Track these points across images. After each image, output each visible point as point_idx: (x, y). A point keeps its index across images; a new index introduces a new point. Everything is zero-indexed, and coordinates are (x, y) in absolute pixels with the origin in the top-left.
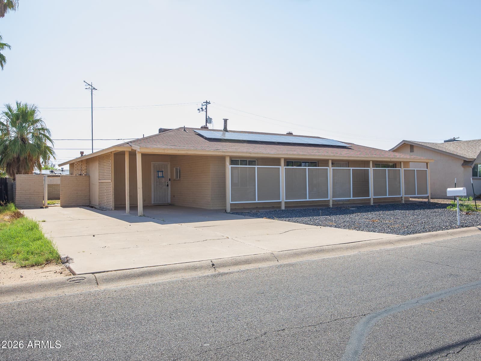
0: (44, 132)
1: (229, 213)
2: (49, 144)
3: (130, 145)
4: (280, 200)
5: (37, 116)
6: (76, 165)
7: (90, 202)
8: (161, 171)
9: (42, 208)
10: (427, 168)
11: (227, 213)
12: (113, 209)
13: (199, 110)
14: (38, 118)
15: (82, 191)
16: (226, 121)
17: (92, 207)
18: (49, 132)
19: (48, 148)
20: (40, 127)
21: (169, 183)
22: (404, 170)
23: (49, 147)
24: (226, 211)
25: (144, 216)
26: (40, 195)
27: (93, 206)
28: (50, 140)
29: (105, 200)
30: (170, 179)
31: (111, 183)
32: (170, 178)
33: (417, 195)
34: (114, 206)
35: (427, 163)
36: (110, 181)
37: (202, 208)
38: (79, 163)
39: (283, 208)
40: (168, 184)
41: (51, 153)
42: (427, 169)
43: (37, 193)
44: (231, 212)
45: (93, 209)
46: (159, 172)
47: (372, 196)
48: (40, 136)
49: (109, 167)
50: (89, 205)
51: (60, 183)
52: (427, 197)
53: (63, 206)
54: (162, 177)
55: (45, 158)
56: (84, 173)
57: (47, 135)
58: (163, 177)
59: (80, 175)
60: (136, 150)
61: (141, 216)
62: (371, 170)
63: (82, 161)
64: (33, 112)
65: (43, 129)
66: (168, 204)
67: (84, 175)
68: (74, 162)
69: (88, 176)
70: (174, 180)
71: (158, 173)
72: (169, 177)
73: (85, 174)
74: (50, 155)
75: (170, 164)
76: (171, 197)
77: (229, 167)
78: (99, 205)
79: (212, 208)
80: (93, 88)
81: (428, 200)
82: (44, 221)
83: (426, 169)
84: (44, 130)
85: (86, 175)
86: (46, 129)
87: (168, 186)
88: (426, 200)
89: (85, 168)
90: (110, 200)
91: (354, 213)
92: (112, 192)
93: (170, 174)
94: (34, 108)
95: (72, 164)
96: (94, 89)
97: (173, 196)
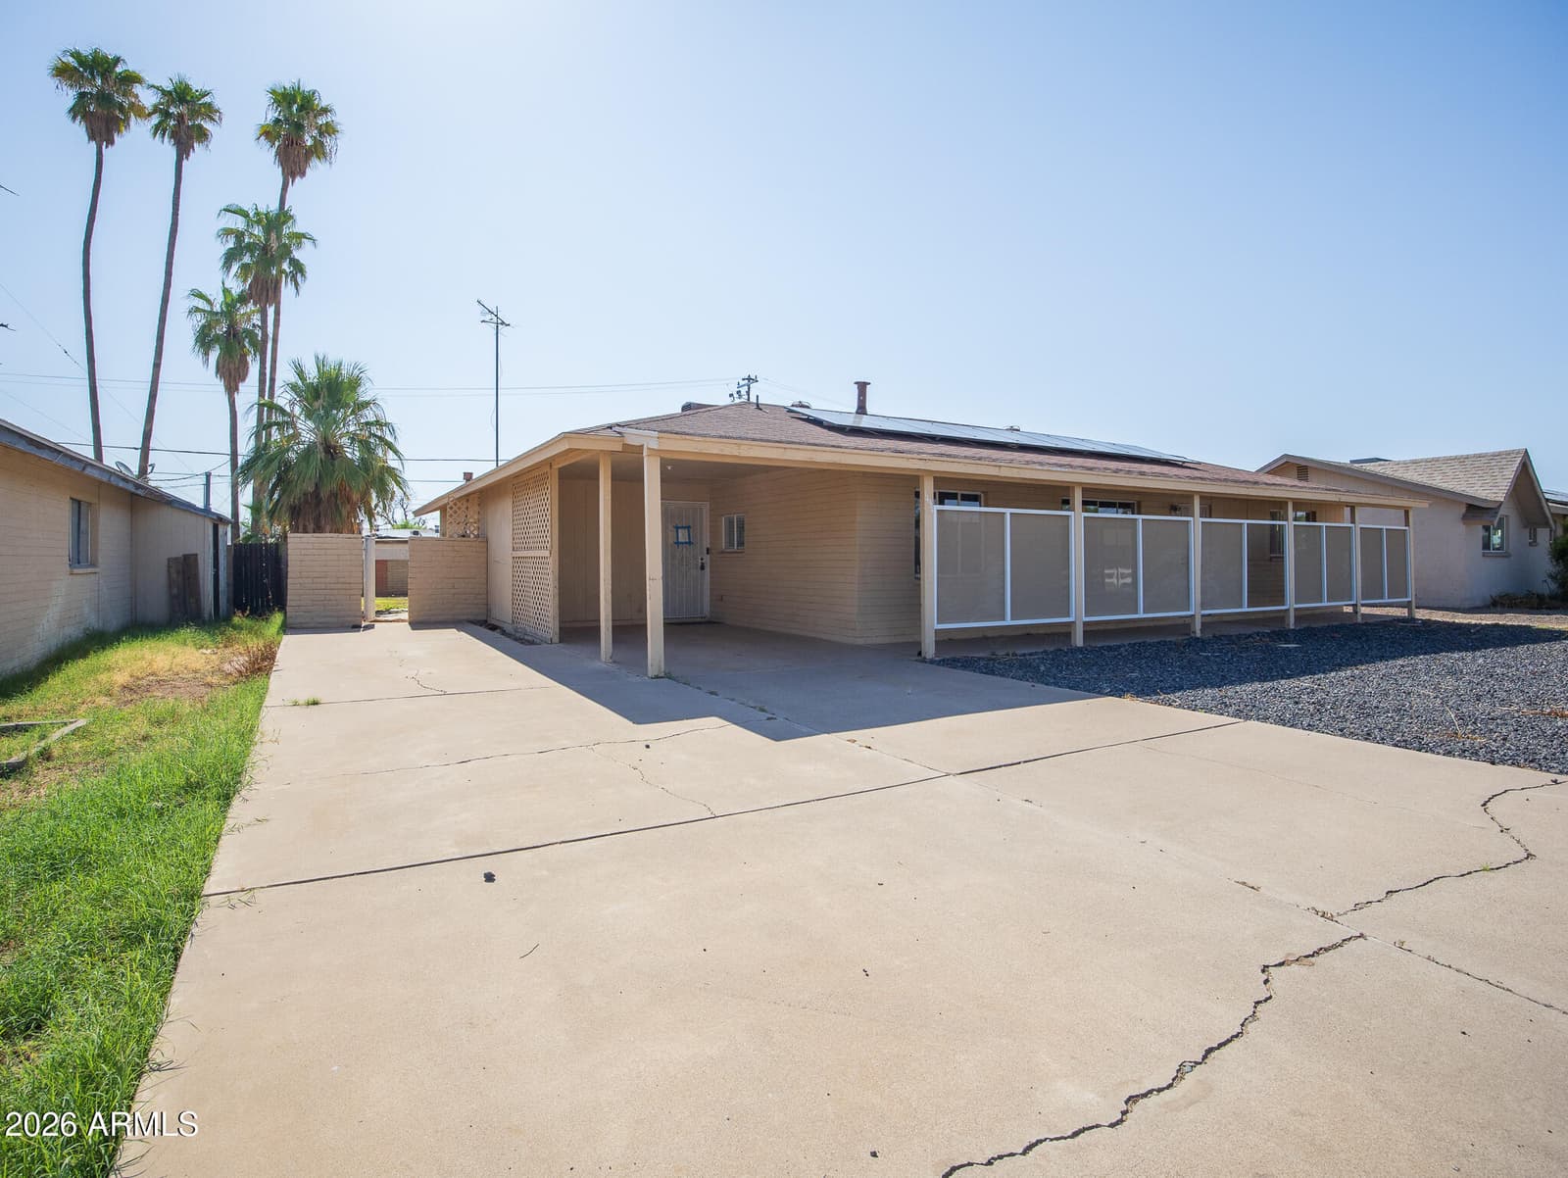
0: (382, 430)
1: (932, 662)
2: (393, 462)
3: (619, 433)
4: (1068, 615)
5: (365, 394)
6: (451, 508)
7: (488, 610)
8: (685, 528)
9: (356, 627)
10: (1407, 524)
11: (924, 661)
12: (556, 639)
13: (731, 395)
14: (367, 399)
15: (467, 580)
16: (862, 387)
17: (493, 628)
18: (393, 432)
19: (391, 471)
20: (372, 419)
21: (707, 559)
22: (1361, 528)
23: (394, 469)
24: (920, 654)
25: (668, 676)
26: (352, 592)
27: (496, 623)
28: (396, 452)
29: (530, 609)
30: (708, 550)
31: (550, 561)
32: (709, 546)
33: (1389, 598)
34: (557, 630)
35: (1407, 513)
36: (546, 553)
37: (821, 640)
38: (459, 504)
39: (1079, 640)
40: (703, 564)
41: (398, 484)
42: (1407, 528)
43: (344, 586)
44: (937, 659)
45: (496, 634)
46: (680, 531)
47: (1291, 603)
48: (372, 440)
49: (542, 513)
50: (485, 623)
51: (408, 558)
52: (1408, 605)
53: (417, 624)
54: (686, 543)
55: (384, 493)
56: (473, 531)
57: (389, 438)
58: (690, 543)
59: (464, 536)
60: (642, 446)
61: (657, 677)
62: (1289, 526)
63: (467, 497)
64: (355, 383)
65: (378, 423)
66: (703, 620)
67: (472, 536)
68: (445, 501)
69: (484, 539)
70: (723, 552)
71: (677, 532)
72: (707, 544)
73: (476, 533)
74: (396, 488)
75: (708, 506)
76: (711, 601)
77: (930, 510)
78: (513, 621)
79: (860, 642)
80: (499, 321)
81: (1410, 612)
82: (315, 703)
83: (1404, 528)
84: (381, 425)
85: (477, 536)
86: (386, 424)
87: (702, 568)
88: (1403, 612)
89: (476, 517)
90: (543, 608)
91: (1348, 665)
92: (551, 588)
93: (708, 534)
94: (356, 372)
95: (443, 506)
96: (503, 323)
97: (718, 598)
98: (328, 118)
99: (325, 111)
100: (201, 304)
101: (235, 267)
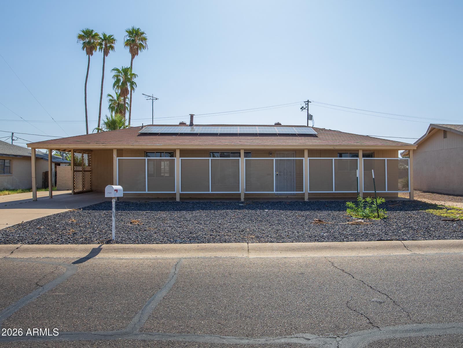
33: (388, 191)
35: (409, 152)
39: (178, 199)
42: (409, 159)
47: (306, 190)
62: (306, 160)
77: (116, 160)
98: (144, 35)
99: (143, 33)
100: (111, 98)
101: (116, 87)
